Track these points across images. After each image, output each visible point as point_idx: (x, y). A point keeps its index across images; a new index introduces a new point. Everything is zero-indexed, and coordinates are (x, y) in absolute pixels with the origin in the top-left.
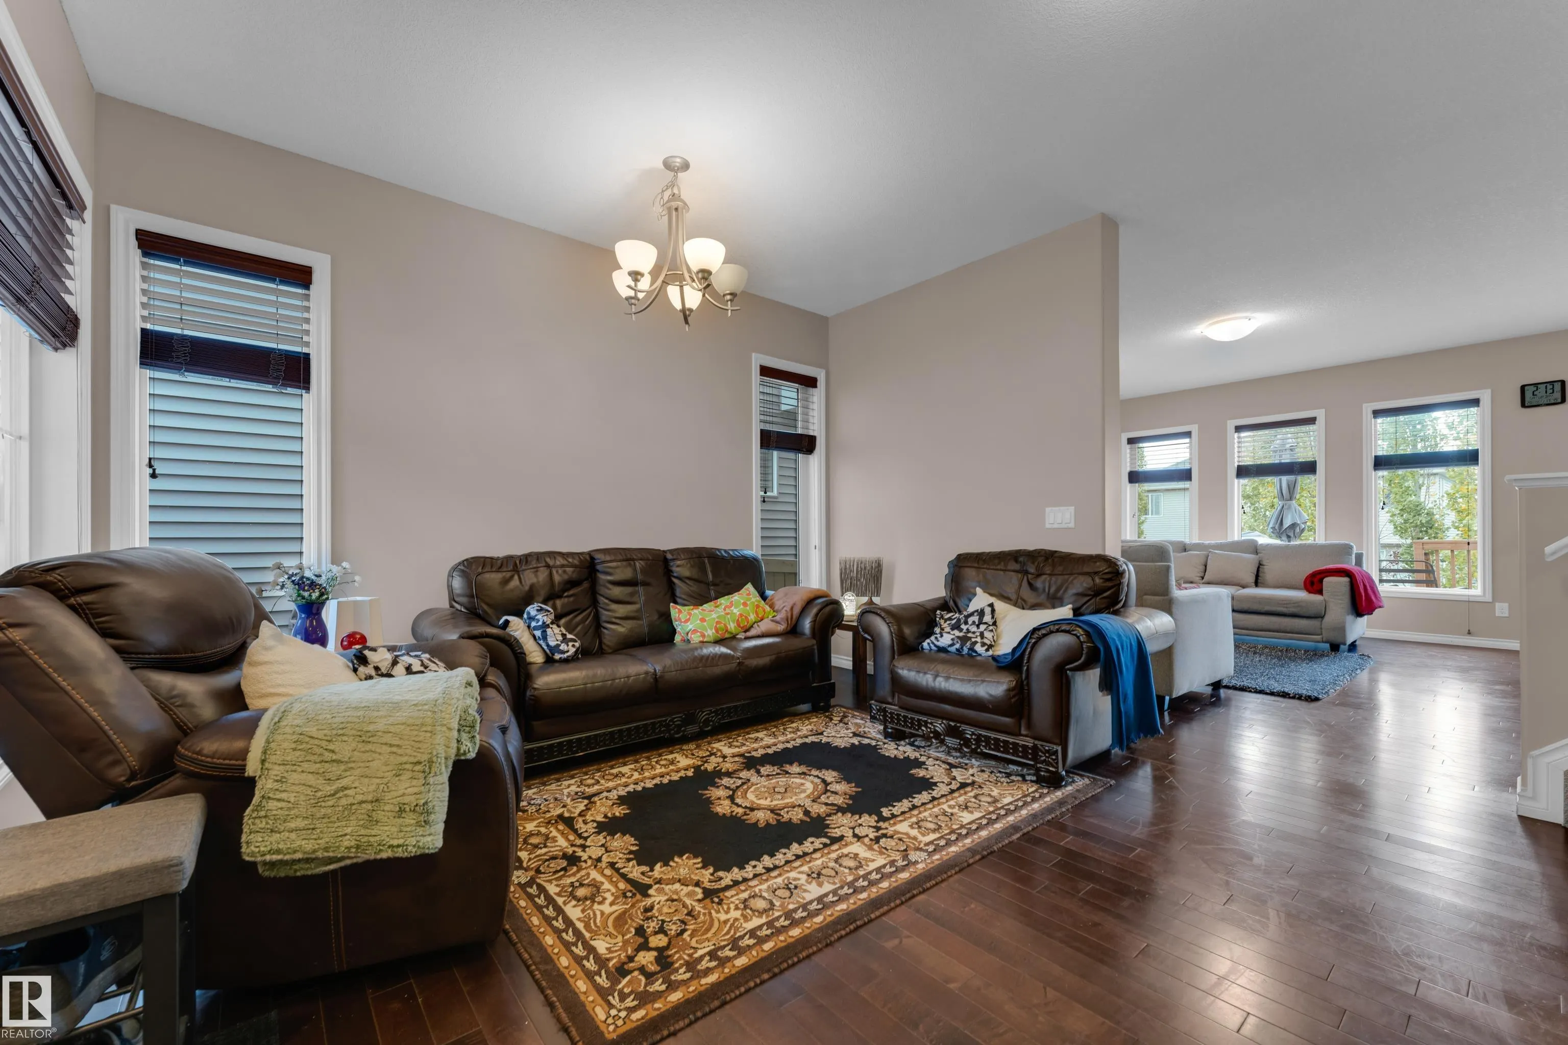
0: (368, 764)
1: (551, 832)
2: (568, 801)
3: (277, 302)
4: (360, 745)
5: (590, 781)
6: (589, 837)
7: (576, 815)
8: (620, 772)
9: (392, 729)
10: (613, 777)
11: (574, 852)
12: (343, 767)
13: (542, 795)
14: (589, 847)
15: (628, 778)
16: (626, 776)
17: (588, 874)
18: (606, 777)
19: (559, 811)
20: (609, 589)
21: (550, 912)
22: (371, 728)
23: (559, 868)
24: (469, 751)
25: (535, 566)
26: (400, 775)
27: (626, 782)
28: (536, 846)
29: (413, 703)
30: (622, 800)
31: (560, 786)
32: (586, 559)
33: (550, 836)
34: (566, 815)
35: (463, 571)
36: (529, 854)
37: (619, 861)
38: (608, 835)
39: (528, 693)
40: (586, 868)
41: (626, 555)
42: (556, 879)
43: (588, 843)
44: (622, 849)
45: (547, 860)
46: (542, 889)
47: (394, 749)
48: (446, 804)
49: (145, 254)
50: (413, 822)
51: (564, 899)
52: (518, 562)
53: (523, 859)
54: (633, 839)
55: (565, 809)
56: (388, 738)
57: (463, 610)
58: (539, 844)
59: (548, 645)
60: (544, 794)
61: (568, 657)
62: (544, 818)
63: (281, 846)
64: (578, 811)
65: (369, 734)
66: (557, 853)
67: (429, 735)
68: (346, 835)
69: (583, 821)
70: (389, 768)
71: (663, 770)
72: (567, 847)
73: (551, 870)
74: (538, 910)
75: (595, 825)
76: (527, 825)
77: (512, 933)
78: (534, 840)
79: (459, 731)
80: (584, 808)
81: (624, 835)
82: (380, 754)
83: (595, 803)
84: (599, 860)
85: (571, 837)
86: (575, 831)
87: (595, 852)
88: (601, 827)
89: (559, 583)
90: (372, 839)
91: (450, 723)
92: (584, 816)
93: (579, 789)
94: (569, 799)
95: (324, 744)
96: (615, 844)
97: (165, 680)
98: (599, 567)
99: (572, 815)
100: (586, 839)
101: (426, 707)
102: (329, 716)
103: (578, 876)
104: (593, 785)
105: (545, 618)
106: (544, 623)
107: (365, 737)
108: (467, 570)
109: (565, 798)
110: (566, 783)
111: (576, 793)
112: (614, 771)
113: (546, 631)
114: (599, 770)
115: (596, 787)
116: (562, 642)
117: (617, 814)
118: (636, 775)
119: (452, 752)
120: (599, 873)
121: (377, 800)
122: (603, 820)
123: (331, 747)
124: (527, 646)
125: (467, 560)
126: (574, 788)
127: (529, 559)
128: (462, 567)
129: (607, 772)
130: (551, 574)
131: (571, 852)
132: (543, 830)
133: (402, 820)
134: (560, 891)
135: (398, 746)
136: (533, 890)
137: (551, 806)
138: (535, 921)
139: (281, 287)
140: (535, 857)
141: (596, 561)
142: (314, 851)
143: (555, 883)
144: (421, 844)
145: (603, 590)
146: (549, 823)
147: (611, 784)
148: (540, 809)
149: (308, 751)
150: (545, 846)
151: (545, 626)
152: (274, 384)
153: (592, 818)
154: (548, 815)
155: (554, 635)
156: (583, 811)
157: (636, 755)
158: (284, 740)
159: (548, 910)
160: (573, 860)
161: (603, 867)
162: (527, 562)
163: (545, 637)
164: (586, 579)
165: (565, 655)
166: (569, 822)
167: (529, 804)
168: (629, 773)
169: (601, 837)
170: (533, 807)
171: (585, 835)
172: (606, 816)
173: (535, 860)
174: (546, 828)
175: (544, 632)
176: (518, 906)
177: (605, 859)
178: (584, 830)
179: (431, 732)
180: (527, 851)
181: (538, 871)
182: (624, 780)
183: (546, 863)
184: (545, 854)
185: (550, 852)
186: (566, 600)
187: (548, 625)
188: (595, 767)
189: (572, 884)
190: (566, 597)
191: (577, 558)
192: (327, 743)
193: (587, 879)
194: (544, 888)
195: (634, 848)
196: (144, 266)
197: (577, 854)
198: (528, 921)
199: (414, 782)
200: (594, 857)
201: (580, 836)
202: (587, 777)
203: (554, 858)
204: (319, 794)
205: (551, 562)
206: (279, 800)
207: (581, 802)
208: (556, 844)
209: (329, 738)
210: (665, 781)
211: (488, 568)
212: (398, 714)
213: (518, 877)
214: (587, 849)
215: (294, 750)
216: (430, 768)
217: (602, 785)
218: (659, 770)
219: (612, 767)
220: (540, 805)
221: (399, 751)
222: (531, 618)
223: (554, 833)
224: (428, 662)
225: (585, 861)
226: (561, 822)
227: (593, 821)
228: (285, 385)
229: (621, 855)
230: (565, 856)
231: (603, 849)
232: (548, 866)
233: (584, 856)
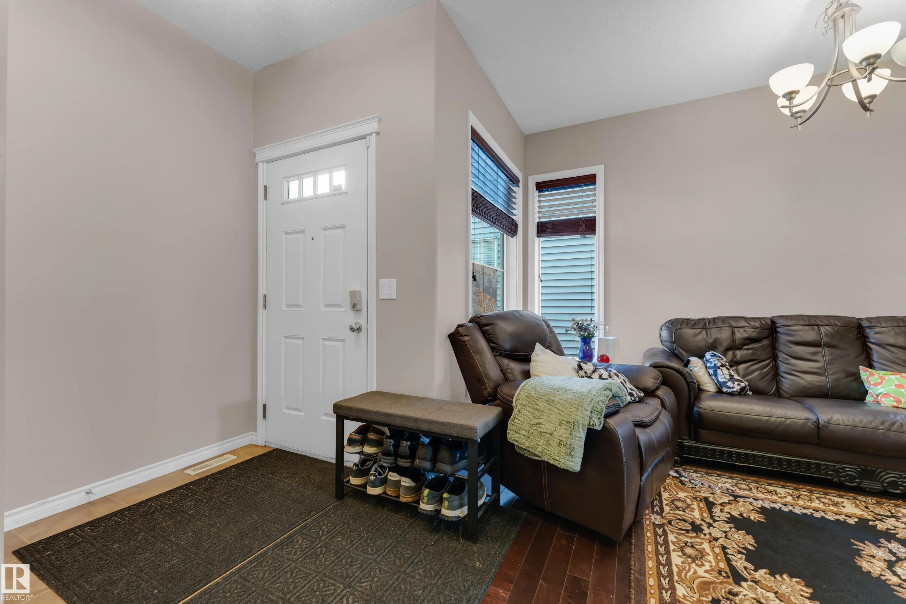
0: (549, 415)
1: (693, 504)
2: (719, 492)
3: (583, 195)
4: (547, 405)
5: (743, 486)
6: (718, 521)
7: (718, 503)
8: (775, 491)
9: (561, 402)
10: (766, 491)
11: (701, 524)
12: (540, 413)
13: (701, 480)
14: (714, 527)
15: (780, 498)
16: (779, 495)
17: (702, 543)
18: (759, 489)
19: (707, 495)
20: (790, 347)
21: (662, 550)
22: (553, 399)
23: (684, 528)
24: (596, 425)
25: (720, 326)
26: (561, 425)
27: (776, 500)
28: (678, 508)
29: (573, 391)
30: (763, 510)
31: (718, 480)
32: (767, 323)
33: (692, 506)
34: (711, 499)
35: (668, 327)
36: (670, 510)
37: (731, 548)
38: (734, 528)
39: (695, 409)
40: (702, 539)
41: (809, 321)
42: (677, 533)
43: (714, 525)
44: (739, 542)
45: (679, 519)
46: (665, 533)
47: (560, 412)
48: (583, 449)
49: (540, 191)
50: (564, 451)
51: (675, 547)
52: (707, 323)
53: (665, 510)
54: (753, 541)
55: (712, 496)
56: (558, 406)
57: (667, 350)
58: (681, 507)
59: (718, 381)
60: (703, 480)
61: (733, 392)
62: (694, 494)
63: (518, 440)
64: (721, 501)
65: (551, 401)
66: (689, 519)
67: (575, 409)
68: (539, 445)
69: (721, 509)
70: (557, 420)
71: (821, 506)
72: (698, 519)
73: (678, 527)
74: (655, 544)
75: (729, 516)
76: (680, 493)
77: (633, 546)
78: (678, 504)
79: (591, 412)
80: (727, 502)
81: (748, 534)
82: (554, 412)
83: (738, 502)
84: (716, 539)
85: (705, 515)
86: (711, 513)
87: (716, 533)
88: (732, 520)
89: (739, 339)
90: (547, 452)
91: (586, 407)
92: (724, 506)
93: (732, 488)
94: (720, 491)
95: (535, 400)
96: (736, 536)
97: (506, 362)
98: (779, 330)
99: (715, 502)
100: (715, 521)
101: (578, 395)
102: (539, 389)
103: (694, 540)
104: (745, 490)
105: (716, 362)
106: (715, 365)
107: (550, 402)
108: (671, 326)
109: (717, 489)
110: (724, 480)
111: (728, 490)
112: (770, 488)
113: (716, 371)
114: (756, 482)
115: (746, 492)
116: (729, 380)
117: (752, 518)
118: (789, 499)
119: (586, 423)
120: (710, 547)
121: (551, 434)
122: (738, 516)
123: (537, 403)
124: (703, 378)
125: (671, 320)
126: (728, 486)
127: (716, 321)
128: (667, 324)
129: (763, 486)
130: (733, 332)
131: (699, 523)
132: (689, 501)
133: (560, 448)
134: (676, 542)
135: (562, 411)
136: (660, 531)
137: (703, 489)
138: (650, 548)
139: (584, 188)
140: (673, 514)
141: (777, 325)
142: (528, 447)
143: (676, 535)
144: (566, 464)
145: (782, 348)
146: (695, 498)
147: (761, 495)
148: (695, 488)
149: (529, 402)
150: (683, 511)
151: (716, 367)
152: (581, 234)
153: (728, 510)
154: (698, 494)
155: (723, 375)
156: (725, 503)
157: (799, 485)
158: (523, 395)
159: (661, 547)
160: (696, 529)
161: (716, 545)
162: (714, 323)
163: (716, 375)
164: (766, 338)
165: (731, 390)
166: (710, 505)
167: (690, 481)
168: (783, 495)
169: (727, 526)
170: (691, 485)
171: (717, 518)
172: (741, 515)
173: (672, 515)
174: (691, 501)
175: (715, 371)
176: (645, 534)
177: (721, 541)
178: (718, 515)
179: (577, 408)
180: (671, 508)
181: (670, 522)
182: (774, 497)
183: (677, 521)
184: (680, 515)
185: (685, 516)
186: (745, 352)
187: (719, 367)
188: (755, 479)
189: (686, 543)
190: (745, 349)
191: (759, 322)
192: (536, 400)
193: (699, 545)
194: (667, 534)
195: (751, 548)
196: (539, 196)
197: (702, 527)
198: (646, 546)
199: (566, 432)
200: (713, 535)
201: (712, 517)
202: (744, 483)
203: (685, 521)
204: (531, 422)
205: (734, 324)
206: (518, 420)
207: (727, 497)
208: (692, 513)
209: (537, 398)
210: (818, 515)
211: (684, 326)
212: (565, 395)
213: (655, 519)
214: (711, 528)
215: (525, 400)
216: (574, 427)
217: (752, 493)
218: (816, 504)
219: (770, 485)
220: (696, 485)
221: (562, 414)
222: (708, 361)
223: (695, 506)
224: (613, 375)
225: (705, 535)
226: (704, 502)
227: (728, 513)
228: (585, 234)
229: (735, 546)
230: (693, 524)
231: (724, 534)
232: (677, 523)
233: (706, 531)
